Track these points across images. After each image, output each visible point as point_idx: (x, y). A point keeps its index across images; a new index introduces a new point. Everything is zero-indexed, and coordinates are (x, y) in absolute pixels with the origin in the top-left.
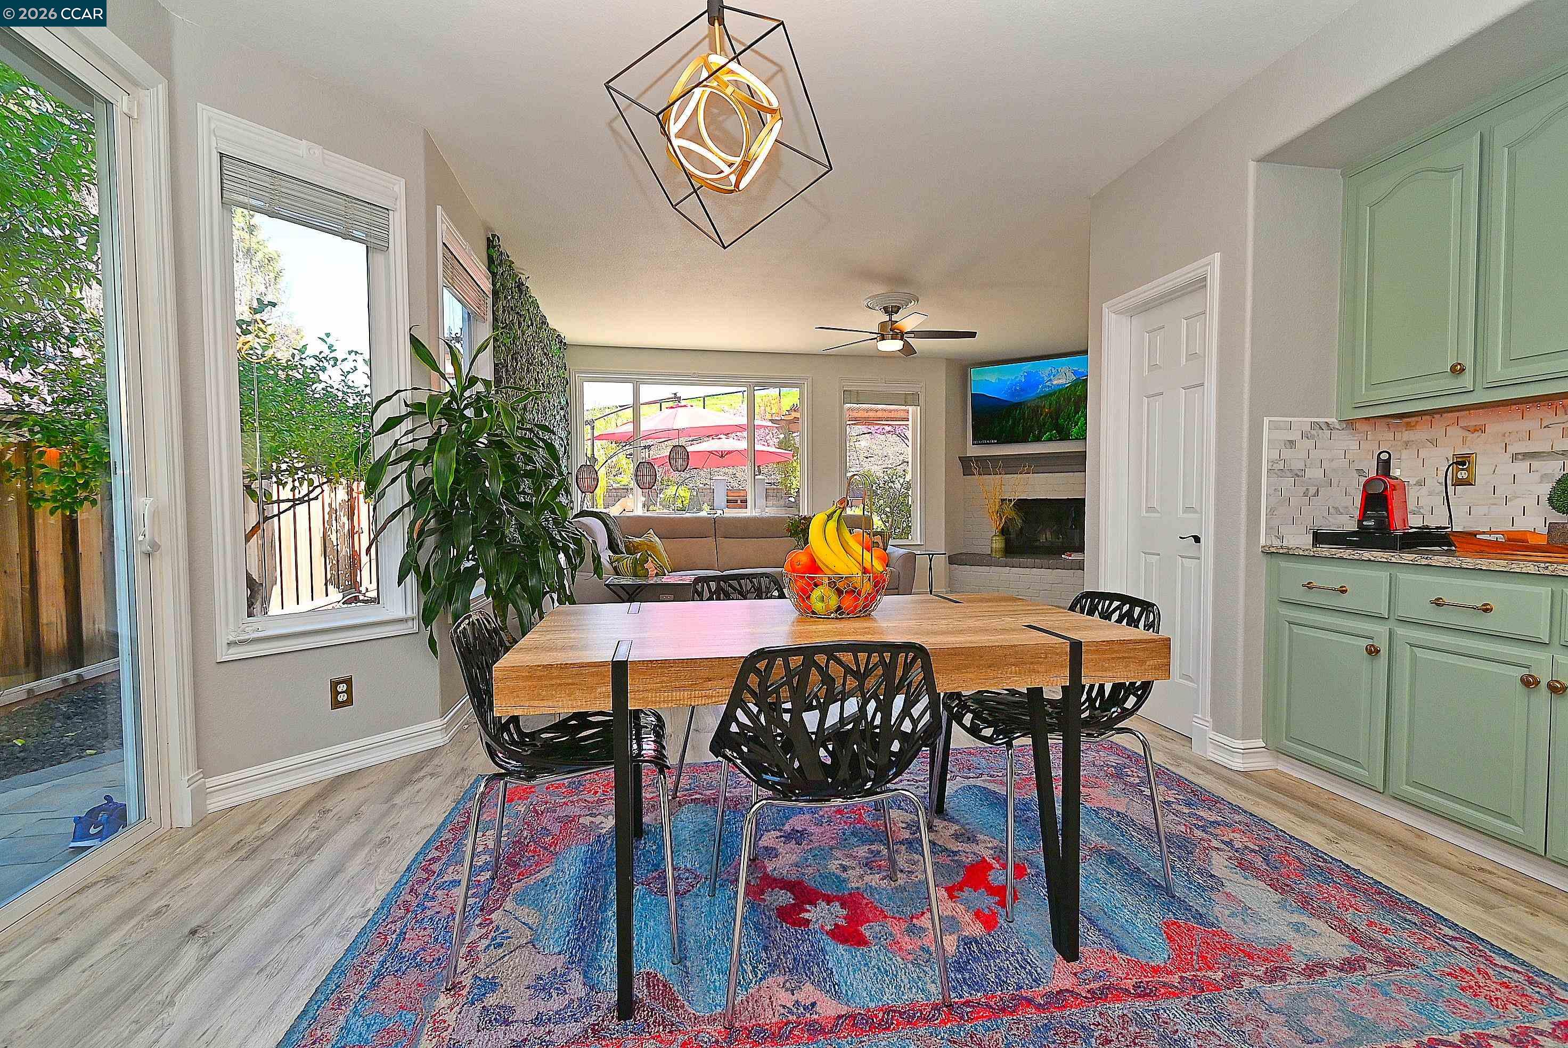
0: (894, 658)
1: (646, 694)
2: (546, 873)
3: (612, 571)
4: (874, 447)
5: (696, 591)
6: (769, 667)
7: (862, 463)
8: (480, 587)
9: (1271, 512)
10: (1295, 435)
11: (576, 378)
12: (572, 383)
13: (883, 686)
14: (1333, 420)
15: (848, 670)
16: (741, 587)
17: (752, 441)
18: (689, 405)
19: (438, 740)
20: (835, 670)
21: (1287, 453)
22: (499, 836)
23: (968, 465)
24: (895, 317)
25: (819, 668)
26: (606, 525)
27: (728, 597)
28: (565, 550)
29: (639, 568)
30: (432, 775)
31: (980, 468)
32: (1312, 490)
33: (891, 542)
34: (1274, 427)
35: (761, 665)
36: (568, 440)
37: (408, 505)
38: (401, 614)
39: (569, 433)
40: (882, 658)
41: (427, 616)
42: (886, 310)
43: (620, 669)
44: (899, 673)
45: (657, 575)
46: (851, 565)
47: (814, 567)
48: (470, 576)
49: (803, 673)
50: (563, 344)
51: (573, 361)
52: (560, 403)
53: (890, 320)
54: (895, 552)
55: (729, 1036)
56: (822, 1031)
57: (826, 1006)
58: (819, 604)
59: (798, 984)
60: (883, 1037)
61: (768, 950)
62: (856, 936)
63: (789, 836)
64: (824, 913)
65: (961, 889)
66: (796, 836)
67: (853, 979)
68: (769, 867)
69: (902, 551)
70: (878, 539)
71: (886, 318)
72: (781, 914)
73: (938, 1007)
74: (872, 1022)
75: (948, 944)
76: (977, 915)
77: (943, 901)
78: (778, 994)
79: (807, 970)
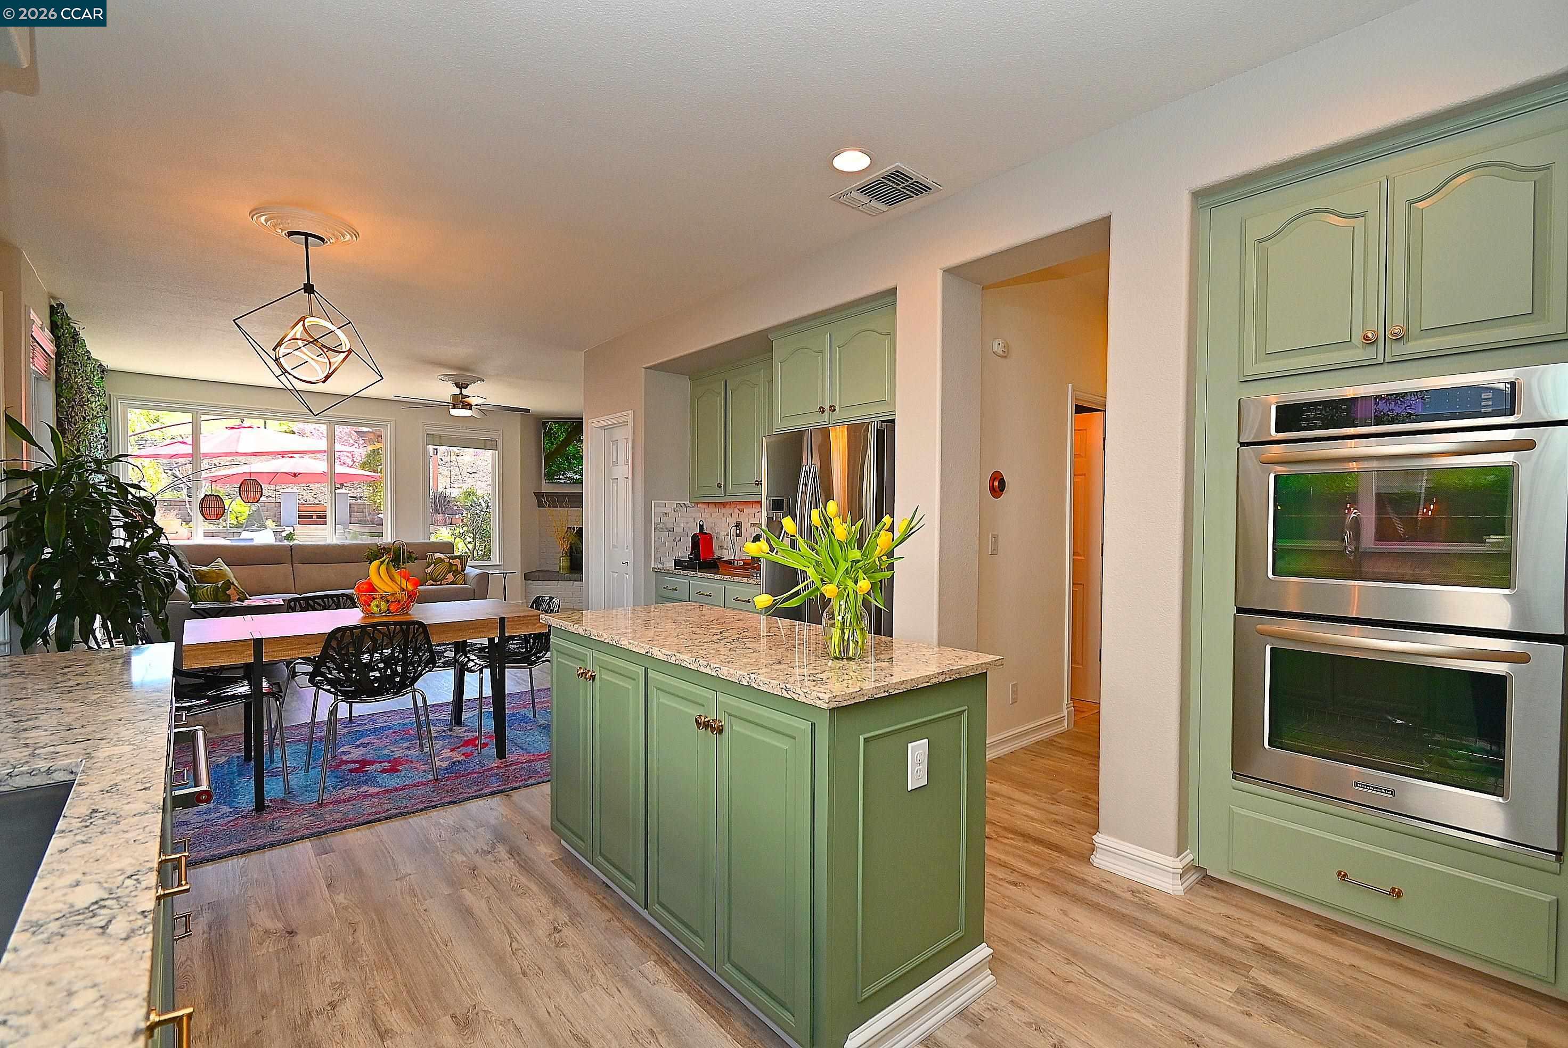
1: (273, 653)
3: (190, 599)
4: (479, 462)
5: (291, 607)
6: (343, 636)
7: (465, 479)
9: (656, 550)
10: (668, 510)
12: (112, 408)
13: (402, 641)
14: (687, 503)
15: (384, 634)
16: (324, 603)
17: (332, 465)
18: (255, 426)
20: (377, 635)
21: (664, 519)
23: (542, 499)
24: (464, 392)
27: (314, 609)
31: (550, 503)
32: (678, 539)
33: (469, 563)
34: (657, 505)
35: (339, 635)
40: (402, 629)
42: (457, 385)
43: (256, 642)
45: (239, 599)
46: (394, 587)
47: (371, 588)
50: (103, 370)
51: (113, 387)
52: (100, 431)
53: (461, 393)
54: (471, 572)
55: (321, 805)
56: (371, 795)
57: (374, 790)
58: (375, 609)
59: (360, 788)
60: (401, 793)
61: (343, 782)
62: (393, 770)
63: (358, 746)
64: (377, 766)
65: (459, 747)
66: (364, 745)
67: (391, 781)
68: (344, 758)
69: (478, 571)
70: (457, 561)
71: (457, 391)
72: (351, 771)
73: (430, 781)
74: (396, 790)
75: (445, 764)
76: (463, 754)
77: (446, 753)
78: (349, 792)
79: (365, 783)
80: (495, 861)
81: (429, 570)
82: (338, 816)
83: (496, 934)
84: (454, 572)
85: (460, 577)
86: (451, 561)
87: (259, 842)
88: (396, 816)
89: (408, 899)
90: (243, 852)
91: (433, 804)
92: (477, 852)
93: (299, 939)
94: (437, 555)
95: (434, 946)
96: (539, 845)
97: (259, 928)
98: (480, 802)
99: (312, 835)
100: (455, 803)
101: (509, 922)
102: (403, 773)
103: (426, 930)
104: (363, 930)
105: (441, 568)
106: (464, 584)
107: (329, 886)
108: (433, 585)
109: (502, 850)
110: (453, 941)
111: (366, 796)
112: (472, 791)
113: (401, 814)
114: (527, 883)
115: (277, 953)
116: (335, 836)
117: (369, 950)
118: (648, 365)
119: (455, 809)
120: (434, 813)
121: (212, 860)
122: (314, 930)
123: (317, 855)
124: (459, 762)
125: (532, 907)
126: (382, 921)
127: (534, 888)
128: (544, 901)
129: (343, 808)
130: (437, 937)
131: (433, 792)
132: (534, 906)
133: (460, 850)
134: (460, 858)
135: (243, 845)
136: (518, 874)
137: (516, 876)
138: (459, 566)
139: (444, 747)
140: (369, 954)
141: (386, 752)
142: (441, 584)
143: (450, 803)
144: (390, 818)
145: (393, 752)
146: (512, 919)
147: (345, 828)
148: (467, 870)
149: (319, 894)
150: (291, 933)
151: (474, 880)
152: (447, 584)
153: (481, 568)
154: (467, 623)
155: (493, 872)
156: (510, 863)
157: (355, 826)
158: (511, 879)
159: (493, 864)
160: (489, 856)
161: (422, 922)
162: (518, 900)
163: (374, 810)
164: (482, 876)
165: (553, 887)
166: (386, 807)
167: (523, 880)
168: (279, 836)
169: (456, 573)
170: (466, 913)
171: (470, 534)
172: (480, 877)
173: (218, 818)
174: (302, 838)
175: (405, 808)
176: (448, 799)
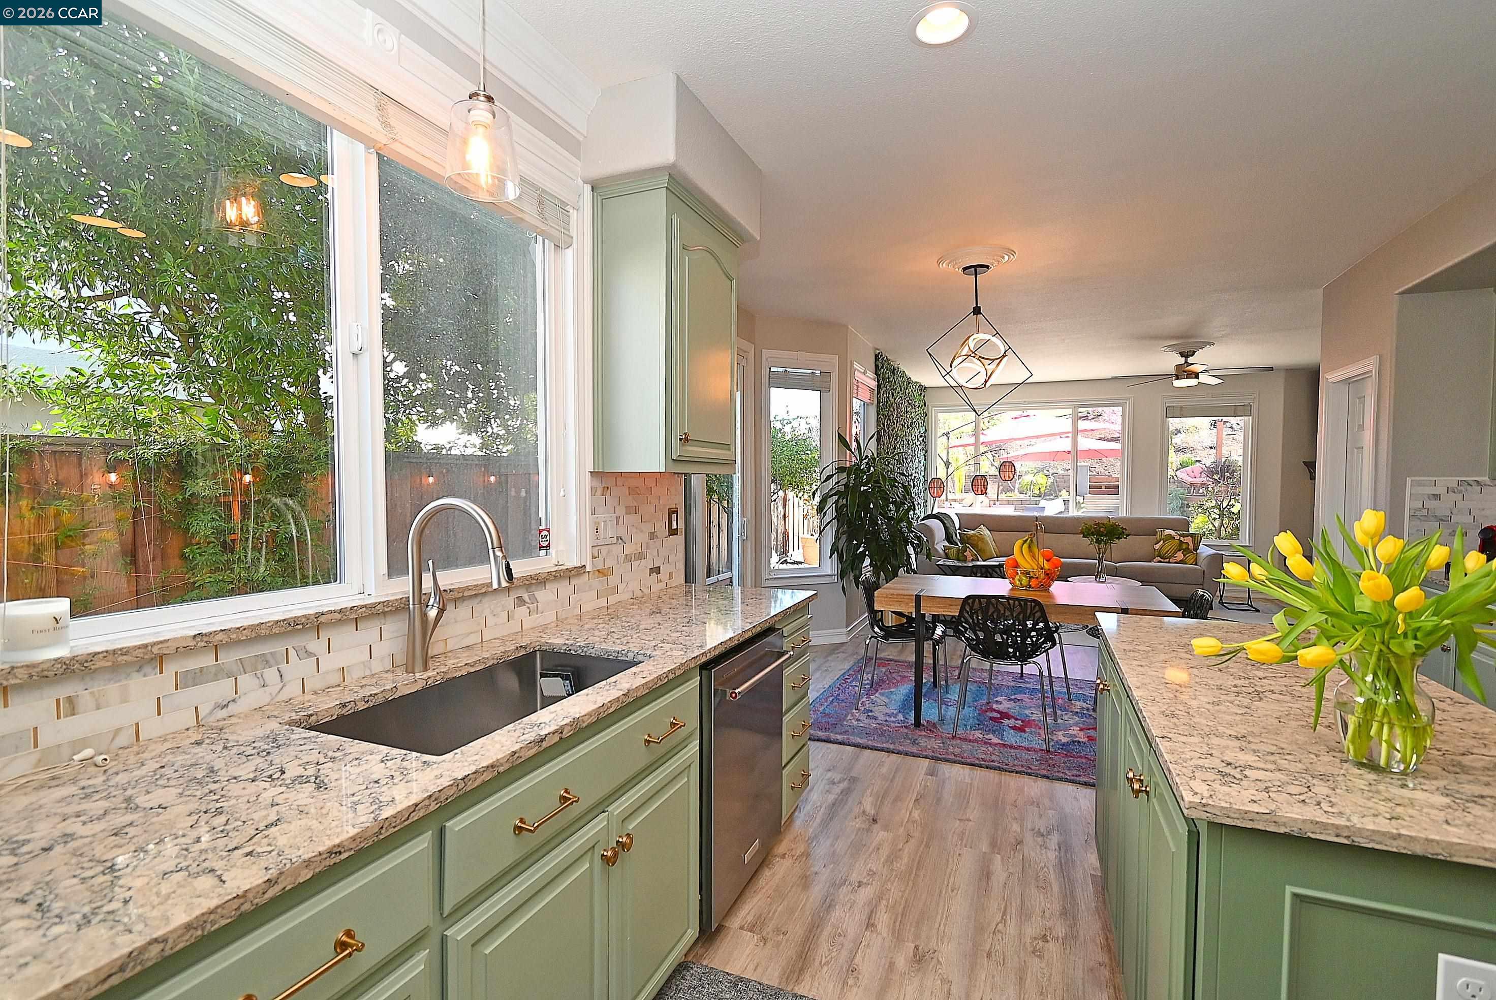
0: (1026, 604)
1: (931, 609)
2: (892, 690)
3: (944, 556)
6: (973, 602)
8: (867, 561)
11: (932, 412)
12: (930, 414)
13: (1022, 616)
19: (844, 639)
22: (873, 675)
24: (1190, 360)
25: (993, 605)
26: (944, 524)
28: (912, 544)
29: (960, 555)
30: (843, 652)
34: (1417, 484)
35: (970, 601)
36: (925, 456)
37: (834, 519)
38: (830, 573)
39: (926, 452)
41: (842, 575)
42: (1182, 355)
43: (918, 598)
44: (1029, 611)
45: (973, 560)
46: (1034, 565)
47: (1016, 564)
48: (862, 556)
49: (987, 608)
50: (923, 388)
51: (931, 399)
52: (920, 433)
53: (1186, 362)
54: (1204, 551)
55: (954, 737)
56: (990, 744)
57: (995, 740)
58: (1018, 582)
59: (987, 734)
60: (1013, 751)
61: (980, 725)
62: (1021, 729)
63: (1012, 700)
64: (1012, 722)
65: (1089, 729)
66: (1015, 700)
67: (1012, 738)
68: (995, 706)
69: (1212, 551)
70: (1188, 540)
71: (1182, 361)
72: (991, 718)
73: (1043, 750)
74: (1011, 747)
75: (1065, 740)
76: (1088, 737)
77: (1074, 731)
78: (978, 734)
79: (994, 732)
80: (1041, 846)
81: (1157, 547)
82: (957, 751)
83: (994, 906)
84: (1184, 550)
85: (1191, 557)
86: (1182, 539)
87: (901, 748)
88: (995, 768)
89: (955, 838)
90: (889, 751)
91: (1029, 771)
92: (1033, 830)
93: (876, 827)
94: (1167, 532)
95: (944, 887)
96: (1092, 853)
97: (862, 808)
98: (1070, 787)
99: (932, 758)
100: (1048, 778)
101: (1011, 904)
102: (1026, 735)
103: (949, 870)
104: (913, 843)
105: (1170, 546)
106: (1196, 565)
107: (916, 800)
108: (1160, 562)
109: (1054, 839)
110: (959, 892)
111: (987, 743)
112: (1069, 774)
113: (1000, 769)
114: (1053, 881)
115: (859, 829)
116: (946, 765)
117: (905, 860)
118: (1400, 290)
119: (1042, 784)
120: (1026, 779)
121: (871, 749)
122: (886, 828)
123: (926, 774)
124: (1079, 742)
125: (1040, 904)
126: (927, 846)
127: (1056, 888)
128: (1055, 906)
129: (965, 746)
130: (951, 882)
131: (1037, 761)
132: (1043, 904)
133: (1021, 820)
134: (1016, 827)
135: (892, 747)
136: (1051, 868)
137: (1048, 869)
138: (1191, 545)
139: (1076, 724)
140: (902, 865)
141: (1027, 712)
142: (1169, 562)
143: (1044, 776)
144: (990, 768)
145: (1032, 713)
146: (1016, 903)
147: (955, 762)
148: (1013, 841)
149: (906, 803)
150: (875, 821)
151: (1012, 852)
152: (1175, 563)
153: (1215, 548)
154: (1086, 608)
155: (1033, 854)
156: (1052, 855)
157: (963, 763)
158: (1042, 868)
159: (1038, 847)
160: (1040, 839)
161: (951, 860)
162: (1033, 890)
163: (984, 756)
164: (1021, 852)
165: (1073, 897)
166: (994, 757)
167: (1052, 876)
168: (914, 749)
169: (1186, 551)
170: (986, 874)
171: (1215, 511)
172: (1019, 852)
173: (893, 722)
174: (926, 757)
175: (1006, 765)
176: (1044, 772)
